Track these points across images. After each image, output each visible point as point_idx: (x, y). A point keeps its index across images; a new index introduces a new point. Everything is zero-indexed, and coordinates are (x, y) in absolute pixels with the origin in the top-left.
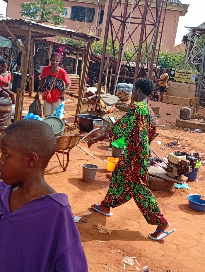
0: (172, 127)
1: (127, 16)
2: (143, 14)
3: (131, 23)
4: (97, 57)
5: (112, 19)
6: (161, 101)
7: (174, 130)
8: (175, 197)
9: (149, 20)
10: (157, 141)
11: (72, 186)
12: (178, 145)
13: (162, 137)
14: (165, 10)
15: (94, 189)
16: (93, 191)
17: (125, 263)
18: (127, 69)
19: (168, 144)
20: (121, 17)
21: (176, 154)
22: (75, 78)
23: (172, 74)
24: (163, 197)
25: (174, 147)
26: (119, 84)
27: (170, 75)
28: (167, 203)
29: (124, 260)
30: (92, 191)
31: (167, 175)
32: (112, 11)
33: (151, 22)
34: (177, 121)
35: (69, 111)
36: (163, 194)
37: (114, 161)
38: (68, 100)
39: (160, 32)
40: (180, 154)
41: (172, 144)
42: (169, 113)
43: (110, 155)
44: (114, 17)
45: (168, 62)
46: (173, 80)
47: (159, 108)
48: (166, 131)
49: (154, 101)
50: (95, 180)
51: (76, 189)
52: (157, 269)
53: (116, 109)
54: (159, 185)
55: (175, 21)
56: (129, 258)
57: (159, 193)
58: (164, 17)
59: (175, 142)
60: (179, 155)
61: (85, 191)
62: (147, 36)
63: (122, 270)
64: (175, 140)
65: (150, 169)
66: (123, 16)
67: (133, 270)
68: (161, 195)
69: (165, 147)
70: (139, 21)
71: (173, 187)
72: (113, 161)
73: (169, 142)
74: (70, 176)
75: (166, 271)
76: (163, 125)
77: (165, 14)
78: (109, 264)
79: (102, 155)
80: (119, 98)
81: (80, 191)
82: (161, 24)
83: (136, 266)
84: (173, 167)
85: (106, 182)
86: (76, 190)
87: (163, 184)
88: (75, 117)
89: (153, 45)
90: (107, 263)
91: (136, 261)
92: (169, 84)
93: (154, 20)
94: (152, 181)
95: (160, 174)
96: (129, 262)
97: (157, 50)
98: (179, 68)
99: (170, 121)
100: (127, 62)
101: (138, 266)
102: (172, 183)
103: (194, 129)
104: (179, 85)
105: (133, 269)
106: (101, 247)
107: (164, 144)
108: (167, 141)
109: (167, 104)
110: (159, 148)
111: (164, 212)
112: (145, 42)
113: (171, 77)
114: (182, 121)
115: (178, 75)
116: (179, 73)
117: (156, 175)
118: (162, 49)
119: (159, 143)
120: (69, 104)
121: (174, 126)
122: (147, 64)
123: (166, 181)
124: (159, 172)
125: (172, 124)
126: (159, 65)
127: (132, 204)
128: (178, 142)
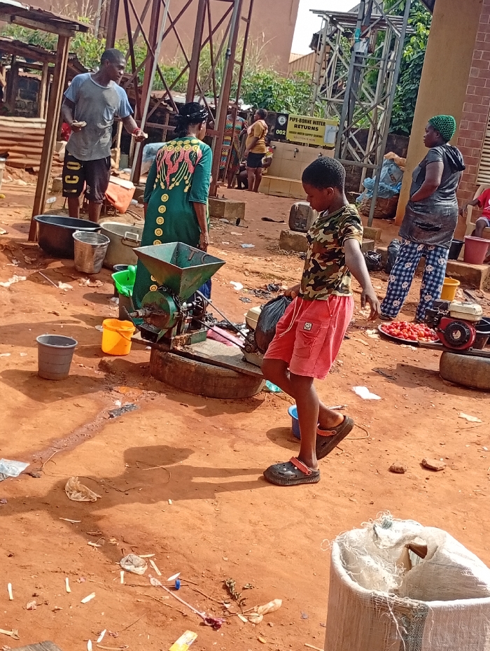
0: (272, 251)
7: (275, 256)
8: (263, 411)
10: (232, 282)
11: (11, 389)
12: (281, 290)
13: (246, 272)
15: (64, 397)
16: (63, 401)
17: (123, 569)
18: (171, 109)
19: (258, 290)
22: (38, 129)
24: (234, 413)
25: (273, 295)
26: (147, 145)
27: (277, 126)
28: (243, 425)
29: (123, 562)
30: (59, 401)
31: (244, 360)
34: (283, 235)
35: (19, 207)
36: (235, 405)
37: (120, 330)
38: (21, 182)
41: (267, 289)
42: (269, 217)
43: (115, 316)
45: (271, 96)
46: (282, 138)
47: (243, 205)
48: (256, 259)
50: (70, 374)
51: (21, 397)
52: (201, 579)
53: (137, 205)
54: (225, 385)
56: (136, 556)
57: (226, 402)
59: (275, 283)
61: (43, 401)
63: (115, 586)
64: (275, 280)
65: (206, 346)
67: (143, 584)
68: (230, 407)
69: (251, 296)
71: (261, 387)
72: (116, 328)
73: (262, 285)
74: (8, 365)
75: (223, 583)
76: (250, 246)
78: (84, 574)
79: (92, 314)
81: (31, 401)
83: (150, 576)
85: (96, 380)
86: (19, 399)
87: (234, 383)
88: (29, 222)
89: (228, 50)
90: (79, 569)
91: (152, 563)
94: (209, 374)
95: (227, 358)
96: (135, 567)
97: (238, 63)
98: (300, 110)
99: (267, 236)
101: (155, 576)
102: (257, 380)
104: (297, 151)
105: (143, 581)
108: (256, 282)
109: (266, 196)
110: (236, 298)
111: (232, 447)
112: (208, 43)
113: (278, 132)
114: (295, 235)
115: (296, 126)
116: (298, 123)
117: (218, 360)
118: (258, 64)
119: (239, 287)
120: (22, 191)
121: (275, 248)
122: (215, 97)
123: (242, 374)
124: (227, 354)
125: (271, 241)
126: (251, 102)
127: (157, 430)
128: (281, 285)
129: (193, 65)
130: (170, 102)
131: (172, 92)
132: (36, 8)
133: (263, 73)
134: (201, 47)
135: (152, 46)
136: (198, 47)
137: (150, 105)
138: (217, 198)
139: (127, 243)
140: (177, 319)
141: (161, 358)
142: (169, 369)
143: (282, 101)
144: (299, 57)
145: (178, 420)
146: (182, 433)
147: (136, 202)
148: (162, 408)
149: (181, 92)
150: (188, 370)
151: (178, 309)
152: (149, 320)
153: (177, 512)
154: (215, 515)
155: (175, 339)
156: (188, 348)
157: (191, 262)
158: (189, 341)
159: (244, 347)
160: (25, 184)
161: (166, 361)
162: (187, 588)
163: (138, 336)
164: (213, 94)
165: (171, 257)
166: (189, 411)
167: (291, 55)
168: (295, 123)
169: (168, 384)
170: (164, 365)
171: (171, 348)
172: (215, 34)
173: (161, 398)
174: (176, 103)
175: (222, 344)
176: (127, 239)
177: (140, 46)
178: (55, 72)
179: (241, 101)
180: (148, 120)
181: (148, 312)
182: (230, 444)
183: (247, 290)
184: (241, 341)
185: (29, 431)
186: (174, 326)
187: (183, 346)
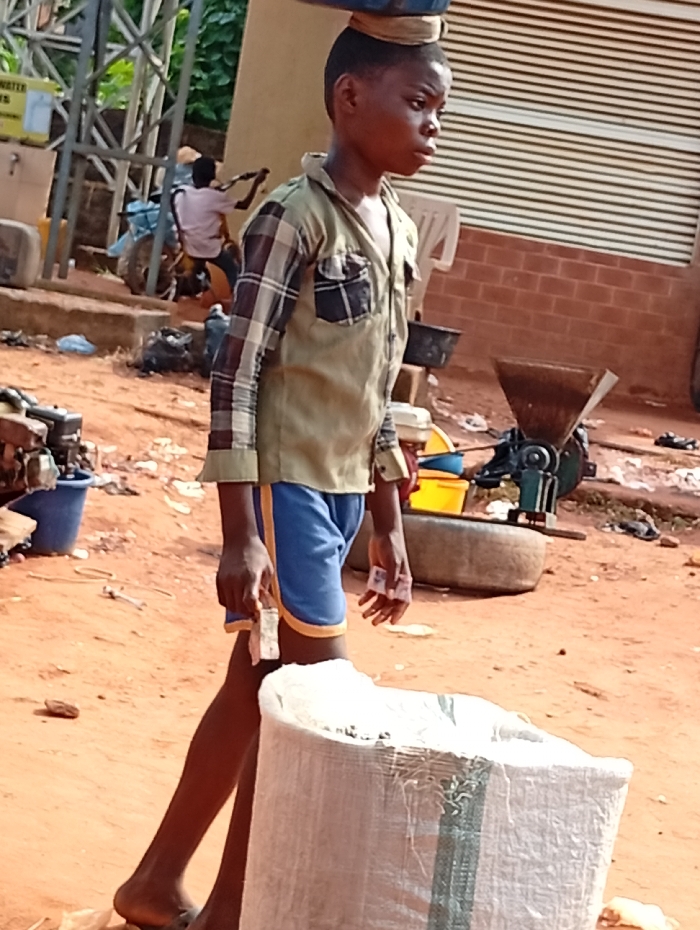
103: (53, 335)
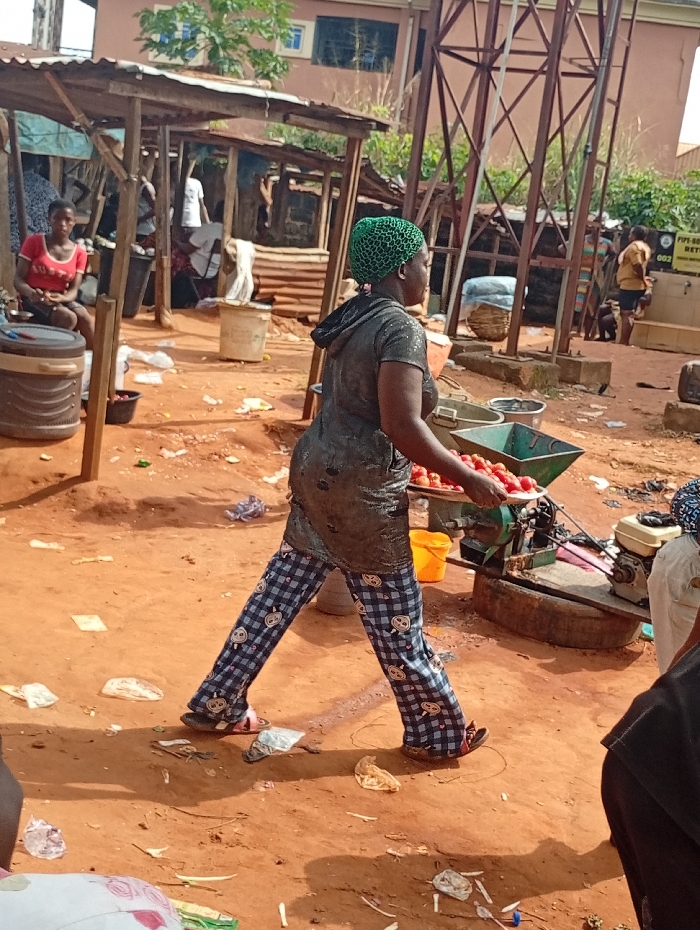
0: (652, 431)
1: (497, 47)
2: (549, 38)
3: (509, 70)
4: (394, 189)
5: (444, 59)
6: (625, 341)
7: (656, 440)
8: (642, 669)
9: (571, 61)
10: (592, 478)
12: (666, 490)
13: (613, 463)
14: (629, 24)
15: (353, 640)
16: (351, 646)
17: (438, 891)
18: (503, 230)
19: (632, 489)
20: (477, 50)
21: (644, 522)
22: (316, 263)
23: (666, 246)
24: (597, 670)
25: (654, 496)
26: (468, 281)
27: (658, 250)
28: (610, 688)
29: (437, 881)
30: (346, 646)
31: (613, 593)
32: (441, 29)
33: (581, 66)
34: (669, 408)
35: (290, 373)
36: (598, 658)
37: (431, 545)
38: (291, 337)
39: (610, 101)
40: (659, 520)
41: (645, 488)
42: (647, 383)
43: (421, 525)
44: (448, 51)
45: (650, 206)
46: (667, 267)
47: (609, 365)
48: (628, 443)
49: (602, 339)
52: (551, 913)
53: (454, 367)
54: (583, 629)
55: (680, 63)
56: (455, 873)
57: (585, 654)
58: (627, 49)
59: (658, 480)
60: (654, 525)
61: (323, 645)
62: (564, 118)
63: (426, 915)
64: (658, 474)
65: (555, 572)
66: (481, 46)
67: (466, 914)
68: (592, 661)
69: (622, 499)
70: (536, 63)
71: (637, 634)
72: (425, 543)
73: (638, 482)
75: (584, 921)
76: (620, 424)
77: (629, 39)
78: (382, 895)
80: (473, 329)
81: (306, 644)
82: (615, 74)
83: (476, 903)
84: (634, 567)
87: (597, 625)
88: (304, 393)
89: (587, 147)
90: (375, 888)
91: (479, 883)
92: (656, 281)
93: (592, 60)
94: (560, 613)
95: (586, 589)
96: (455, 889)
97: (602, 163)
98: (693, 226)
99: (644, 410)
100: (495, 205)
101: (484, 903)
102: (632, 622)
104: (689, 285)
105: (467, 911)
106: (360, 835)
107: (617, 487)
108: (628, 477)
109: (643, 350)
110: (599, 501)
111: (594, 719)
112: (559, 136)
113: (660, 258)
114: (688, 410)
115: (687, 249)
116: (691, 245)
117: (573, 592)
118: (630, 161)
119: (602, 484)
120: (292, 349)
121: (657, 427)
122: (568, 211)
123: (607, 613)
124: (587, 584)
125: (651, 417)
126: (620, 216)
127: (485, 691)
128: (667, 482)
129: (536, 168)
130: (502, 220)
131: (505, 207)
132: (318, 102)
133: (638, 175)
134: (548, 142)
135: (477, 145)
136: (543, 143)
137: (473, 226)
138: (570, 355)
139: (439, 421)
140: (513, 532)
141: (489, 587)
142: (501, 603)
143: (667, 214)
144: (690, 148)
145: (515, 677)
146: (521, 697)
147: (452, 362)
148: (493, 660)
149: (517, 205)
150: (528, 605)
151: (515, 518)
152: (472, 533)
153: (515, 812)
154: (570, 819)
155: (510, 561)
156: (529, 574)
157: (533, 451)
158: (530, 564)
159: (612, 574)
160: (298, 339)
161: (498, 592)
162: (531, 925)
163: (457, 555)
164: (564, 206)
165: (503, 443)
166: (531, 665)
167: (679, 145)
168: (686, 244)
169: (500, 624)
170: (494, 597)
171: (504, 574)
172: (569, 122)
173: (491, 644)
174: (511, 221)
175: (579, 568)
176: (440, 417)
177: (460, 144)
178: (343, 185)
179: (605, 214)
180: (471, 247)
181: (471, 522)
182: (591, 716)
183: (614, 489)
184: (607, 565)
185: (304, 687)
186: (509, 542)
187: (520, 570)
